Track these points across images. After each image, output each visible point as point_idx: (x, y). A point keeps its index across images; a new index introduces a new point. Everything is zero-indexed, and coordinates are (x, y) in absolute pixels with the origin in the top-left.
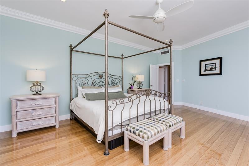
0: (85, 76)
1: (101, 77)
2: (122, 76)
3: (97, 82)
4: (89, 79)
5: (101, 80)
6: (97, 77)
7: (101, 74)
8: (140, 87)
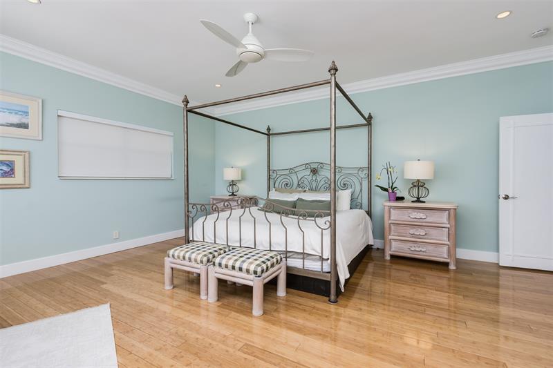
0: (287, 172)
1: (314, 171)
2: (370, 168)
3: (306, 182)
4: (294, 177)
5: (314, 179)
6: (308, 172)
7: (315, 166)
8: (418, 198)
